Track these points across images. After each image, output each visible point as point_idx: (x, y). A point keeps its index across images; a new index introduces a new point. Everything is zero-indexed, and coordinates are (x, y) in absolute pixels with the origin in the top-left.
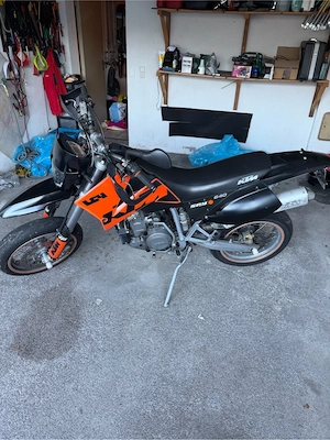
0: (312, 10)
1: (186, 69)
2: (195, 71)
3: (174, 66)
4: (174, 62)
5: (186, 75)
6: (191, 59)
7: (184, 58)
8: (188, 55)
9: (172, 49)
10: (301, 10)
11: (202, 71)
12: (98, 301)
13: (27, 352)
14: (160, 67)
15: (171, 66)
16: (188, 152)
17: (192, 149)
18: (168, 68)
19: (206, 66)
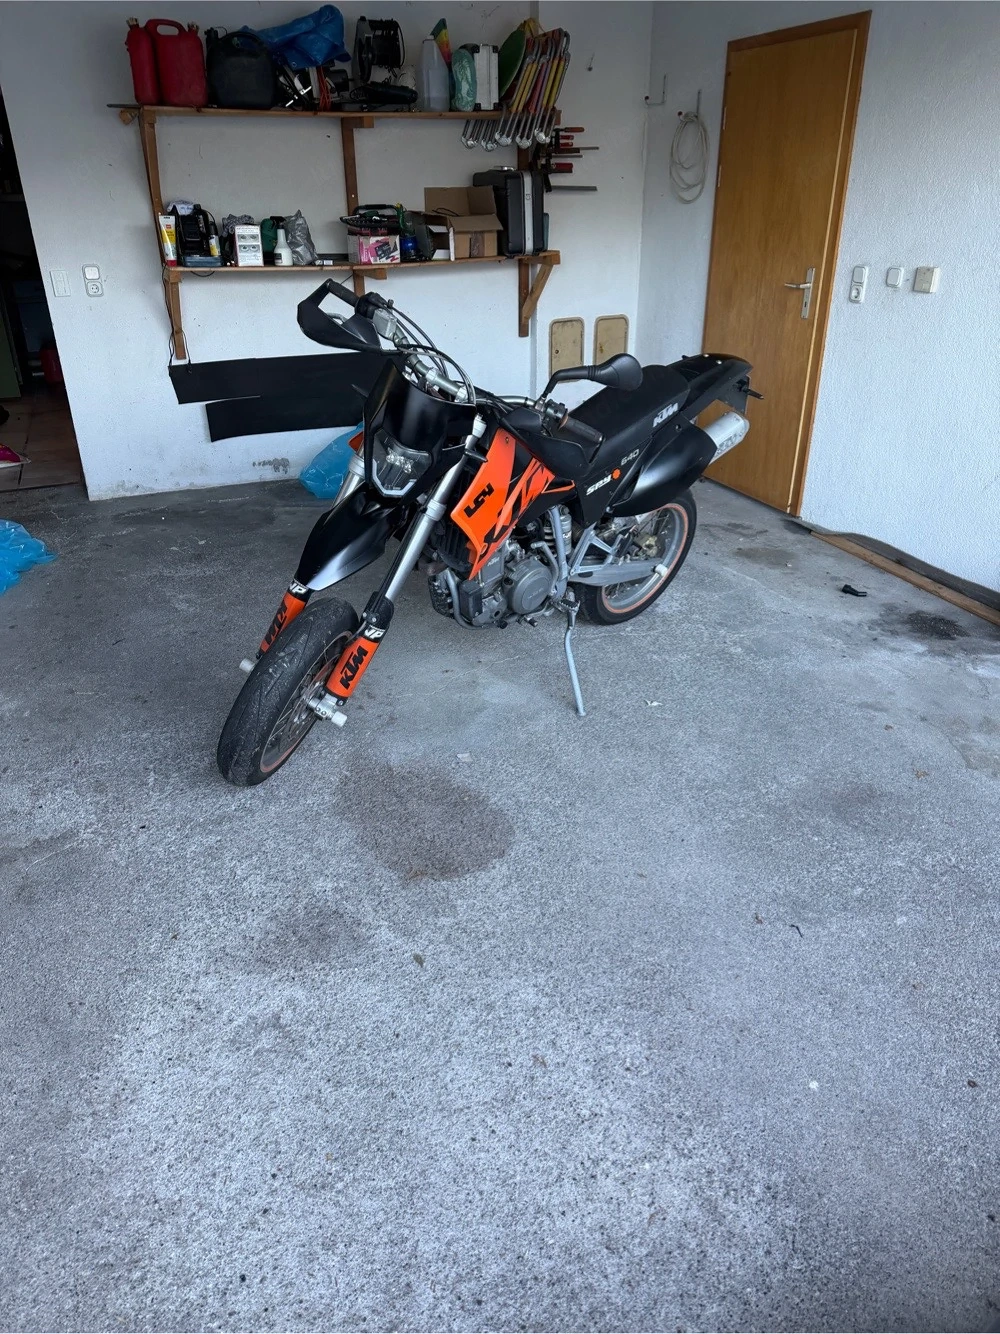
0: (498, 107)
1: (250, 257)
2: (270, 258)
3: (216, 251)
4: (214, 242)
5: (250, 274)
6: (256, 230)
7: (240, 230)
8: (248, 221)
9: (184, 210)
10: (477, 107)
11: (286, 257)
12: (464, 757)
13: (447, 869)
14: (171, 257)
15: (207, 252)
16: (269, 475)
17: (279, 464)
18: (197, 258)
19: (292, 245)
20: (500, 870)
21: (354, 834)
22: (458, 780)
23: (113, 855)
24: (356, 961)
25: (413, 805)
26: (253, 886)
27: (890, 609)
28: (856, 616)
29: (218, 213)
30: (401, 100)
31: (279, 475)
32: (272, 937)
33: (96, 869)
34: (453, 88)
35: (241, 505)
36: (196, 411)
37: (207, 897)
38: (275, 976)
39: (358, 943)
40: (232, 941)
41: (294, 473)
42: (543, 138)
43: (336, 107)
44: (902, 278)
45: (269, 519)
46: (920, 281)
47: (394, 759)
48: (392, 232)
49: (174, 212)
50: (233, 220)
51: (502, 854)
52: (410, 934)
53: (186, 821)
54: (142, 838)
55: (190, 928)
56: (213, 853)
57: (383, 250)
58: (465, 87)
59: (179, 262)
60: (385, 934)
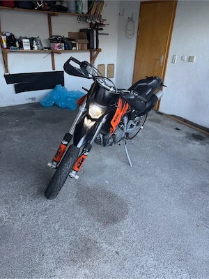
0: (87, 13)
1: (26, 48)
2: (32, 48)
3: (18, 46)
4: (17, 43)
5: (27, 52)
6: (28, 41)
7: (24, 40)
8: (26, 38)
9: (8, 35)
10: (83, 13)
11: (36, 48)
12: (107, 182)
13: (114, 220)
14: (5, 47)
15: (16, 46)
16: (30, 101)
17: (33, 99)
18: (13, 47)
19: (37, 45)
20: (128, 219)
21: (85, 211)
22: (108, 189)
23: (16, 226)
24: (100, 256)
25: (98, 199)
26: (62, 233)
27: (187, 133)
28: (181, 136)
29: (17, 36)
30: (64, 10)
31: (33, 101)
32: (73, 251)
33: (12, 232)
34: (77, 7)
35: (25, 110)
36: (12, 86)
37: (49, 238)
38: (78, 266)
39: (99, 249)
40: (61, 254)
41: (37, 101)
42: (98, 22)
43: (48, 10)
44: (186, 58)
45: (33, 114)
46: (190, 59)
47: (89, 185)
48: (62, 43)
49: (5, 35)
50: (21, 38)
51: (127, 213)
52: (112, 244)
53: (36, 211)
54: (24, 219)
55: (47, 251)
56: (46, 222)
57: (60, 47)
58: (80, 8)
59: (8, 48)
60: (105, 246)
